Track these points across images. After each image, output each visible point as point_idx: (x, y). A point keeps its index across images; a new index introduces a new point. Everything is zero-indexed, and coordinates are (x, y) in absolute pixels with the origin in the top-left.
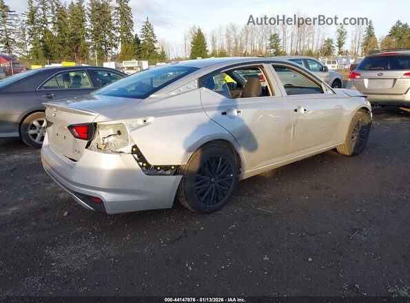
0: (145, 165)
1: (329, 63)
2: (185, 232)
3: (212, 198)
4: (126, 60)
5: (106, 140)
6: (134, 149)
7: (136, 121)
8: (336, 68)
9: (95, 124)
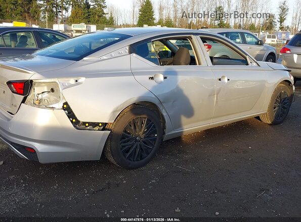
0: (74, 120)
1: (269, 37)
2: (109, 184)
3: (136, 155)
4: (76, 23)
5: (40, 96)
6: (65, 106)
7: (69, 80)
8: (275, 43)
9: (31, 81)
